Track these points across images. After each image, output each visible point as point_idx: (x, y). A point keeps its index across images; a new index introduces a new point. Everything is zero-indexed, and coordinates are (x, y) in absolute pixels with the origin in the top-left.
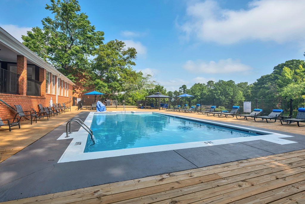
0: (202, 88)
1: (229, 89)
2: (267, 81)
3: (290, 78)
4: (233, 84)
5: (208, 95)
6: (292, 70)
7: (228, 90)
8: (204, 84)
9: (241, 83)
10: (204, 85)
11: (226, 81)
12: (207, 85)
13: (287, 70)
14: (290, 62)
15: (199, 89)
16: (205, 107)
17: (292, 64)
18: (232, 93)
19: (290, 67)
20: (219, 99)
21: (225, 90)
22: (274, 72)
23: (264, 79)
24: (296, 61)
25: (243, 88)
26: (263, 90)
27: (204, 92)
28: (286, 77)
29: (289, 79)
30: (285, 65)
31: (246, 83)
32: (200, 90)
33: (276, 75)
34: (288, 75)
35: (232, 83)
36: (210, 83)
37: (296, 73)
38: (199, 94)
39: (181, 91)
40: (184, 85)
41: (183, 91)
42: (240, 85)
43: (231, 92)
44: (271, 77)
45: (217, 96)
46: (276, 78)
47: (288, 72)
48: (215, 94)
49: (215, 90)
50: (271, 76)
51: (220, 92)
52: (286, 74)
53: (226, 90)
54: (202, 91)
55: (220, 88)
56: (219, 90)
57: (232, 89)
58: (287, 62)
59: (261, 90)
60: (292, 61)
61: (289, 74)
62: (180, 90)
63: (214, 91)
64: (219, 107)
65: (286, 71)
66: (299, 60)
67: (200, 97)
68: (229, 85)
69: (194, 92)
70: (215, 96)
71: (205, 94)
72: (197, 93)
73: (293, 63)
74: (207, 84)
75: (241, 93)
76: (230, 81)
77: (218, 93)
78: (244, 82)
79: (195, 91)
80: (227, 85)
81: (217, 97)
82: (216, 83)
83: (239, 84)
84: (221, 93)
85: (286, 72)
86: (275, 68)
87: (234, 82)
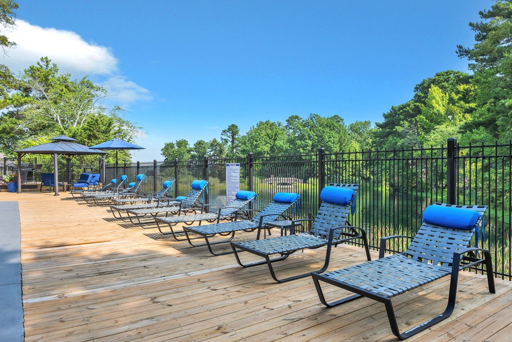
0: (274, 134)
1: (329, 137)
2: (402, 117)
3: (442, 111)
4: (340, 126)
5: (287, 150)
6: (446, 94)
7: (327, 140)
9: (357, 124)
10: (279, 125)
11: (326, 117)
12: (286, 127)
13: (435, 91)
14: (443, 75)
15: (268, 136)
17: (447, 80)
18: (338, 146)
19: (442, 88)
21: (321, 138)
22: (415, 96)
23: (396, 114)
24: (454, 74)
25: (360, 134)
26: (393, 139)
27: (279, 143)
28: (433, 108)
29: (440, 115)
30: (434, 82)
31: (368, 123)
32: (270, 138)
33: (418, 104)
34: (438, 104)
35: (339, 121)
36: (292, 120)
37: (452, 101)
38: (266, 148)
39: (226, 141)
40: (233, 126)
41: (231, 140)
42: (354, 128)
43: (334, 143)
44: (408, 108)
45: (304, 153)
46: (418, 111)
47: (437, 98)
48: (301, 149)
49: (302, 138)
50: (409, 105)
51: (310, 142)
52: (434, 101)
53: (323, 139)
54: (275, 140)
55: (311, 133)
56: (310, 138)
57: (336, 137)
58: (437, 75)
59: (390, 138)
60: (447, 73)
61: (440, 103)
62: (224, 137)
63: (299, 142)
65: (435, 94)
67: (268, 157)
68: (332, 128)
69: (255, 143)
70: (300, 153)
71: (280, 149)
72: (261, 147)
73: (448, 78)
74: (285, 124)
75: (356, 146)
76: (335, 116)
77: (306, 146)
78: (363, 121)
79: (256, 141)
80: (327, 125)
81: (305, 156)
82: (303, 121)
83: (353, 124)
84: (313, 146)
85: (434, 98)
86: (416, 89)
87: (342, 120)
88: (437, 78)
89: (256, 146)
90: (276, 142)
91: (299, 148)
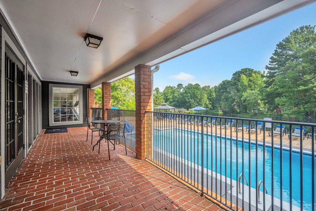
0: (173, 91)
1: (197, 93)
3: (247, 84)
4: (199, 88)
5: (179, 98)
6: (248, 78)
8: (174, 87)
9: (205, 87)
11: (194, 84)
13: (243, 77)
14: (244, 70)
15: (171, 92)
16: (178, 110)
18: (200, 96)
19: (246, 75)
20: (189, 102)
21: (194, 93)
22: (233, 78)
24: (248, 69)
25: (206, 91)
26: (226, 94)
27: (176, 95)
28: (243, 83)
29: (246, 86)
31: (209, 86)
32: (172, 93)
33: (235, 81)
34: (245, 81)
36: (180, 86)
37: (250, 80)
38: (171, 97)
40: (157, 88)
42: (204, 89)
43: (198, 95)
46: (235, 84)
48: (186, 97)
49: (186, 93)
50: (231, 81)
51: (189, 95)
54: (174, 94)
55: (190, 91)
56: (189, 93)
57: (199, 93)
58: (242, 70)
59: (224, 94)
60: (246, 69)
61: (246, 81)
63: (185, 95)
64: (190, 109)
66: (250, 69)
67: (172, 100)
68: (197, 89)
69: (167, 95)
70: (186, 99)
71: (176, 97)
72: (169, 96)
73: (246, 71)
74: (177, 87)
75: (206, 96)
76: (197, 84)
77: (188, 96)
78: (207, 86)
80: (195, 88)
81: (187, 100)
82: (185, 86)
83: (203, 87)
84: (191, 96)
85: (244, 79)
86: (233, 75)
87: (200, 85)
88: (242, 71)
89: (167, 97)
90: (174, 95)
91: (185, 97)
